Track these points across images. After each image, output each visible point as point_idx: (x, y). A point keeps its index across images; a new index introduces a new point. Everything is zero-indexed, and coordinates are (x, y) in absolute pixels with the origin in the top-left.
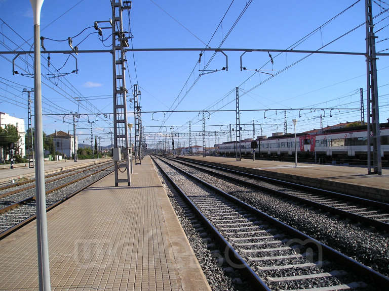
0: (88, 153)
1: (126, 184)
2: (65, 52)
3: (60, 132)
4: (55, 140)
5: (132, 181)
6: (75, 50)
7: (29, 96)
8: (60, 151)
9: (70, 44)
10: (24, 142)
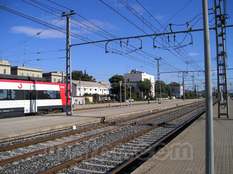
0: (191, 95)
1: (226, 117)
2: (184, 32)
3: (174, 83)
4: (171, 87)
5: (230, 115)
6: (190, 30)
7: (158, 62)
8: (174, 94)
9: (187, 26)
10: (154, 89)
